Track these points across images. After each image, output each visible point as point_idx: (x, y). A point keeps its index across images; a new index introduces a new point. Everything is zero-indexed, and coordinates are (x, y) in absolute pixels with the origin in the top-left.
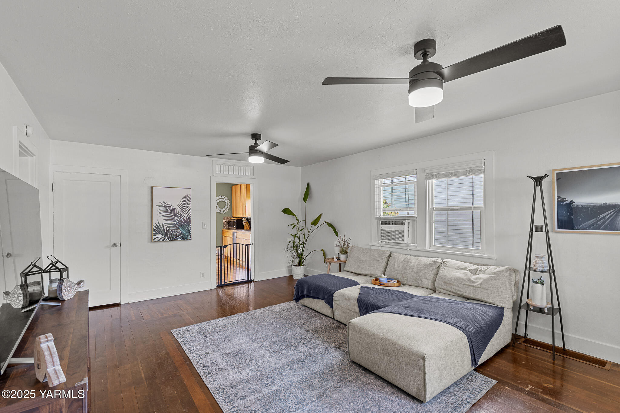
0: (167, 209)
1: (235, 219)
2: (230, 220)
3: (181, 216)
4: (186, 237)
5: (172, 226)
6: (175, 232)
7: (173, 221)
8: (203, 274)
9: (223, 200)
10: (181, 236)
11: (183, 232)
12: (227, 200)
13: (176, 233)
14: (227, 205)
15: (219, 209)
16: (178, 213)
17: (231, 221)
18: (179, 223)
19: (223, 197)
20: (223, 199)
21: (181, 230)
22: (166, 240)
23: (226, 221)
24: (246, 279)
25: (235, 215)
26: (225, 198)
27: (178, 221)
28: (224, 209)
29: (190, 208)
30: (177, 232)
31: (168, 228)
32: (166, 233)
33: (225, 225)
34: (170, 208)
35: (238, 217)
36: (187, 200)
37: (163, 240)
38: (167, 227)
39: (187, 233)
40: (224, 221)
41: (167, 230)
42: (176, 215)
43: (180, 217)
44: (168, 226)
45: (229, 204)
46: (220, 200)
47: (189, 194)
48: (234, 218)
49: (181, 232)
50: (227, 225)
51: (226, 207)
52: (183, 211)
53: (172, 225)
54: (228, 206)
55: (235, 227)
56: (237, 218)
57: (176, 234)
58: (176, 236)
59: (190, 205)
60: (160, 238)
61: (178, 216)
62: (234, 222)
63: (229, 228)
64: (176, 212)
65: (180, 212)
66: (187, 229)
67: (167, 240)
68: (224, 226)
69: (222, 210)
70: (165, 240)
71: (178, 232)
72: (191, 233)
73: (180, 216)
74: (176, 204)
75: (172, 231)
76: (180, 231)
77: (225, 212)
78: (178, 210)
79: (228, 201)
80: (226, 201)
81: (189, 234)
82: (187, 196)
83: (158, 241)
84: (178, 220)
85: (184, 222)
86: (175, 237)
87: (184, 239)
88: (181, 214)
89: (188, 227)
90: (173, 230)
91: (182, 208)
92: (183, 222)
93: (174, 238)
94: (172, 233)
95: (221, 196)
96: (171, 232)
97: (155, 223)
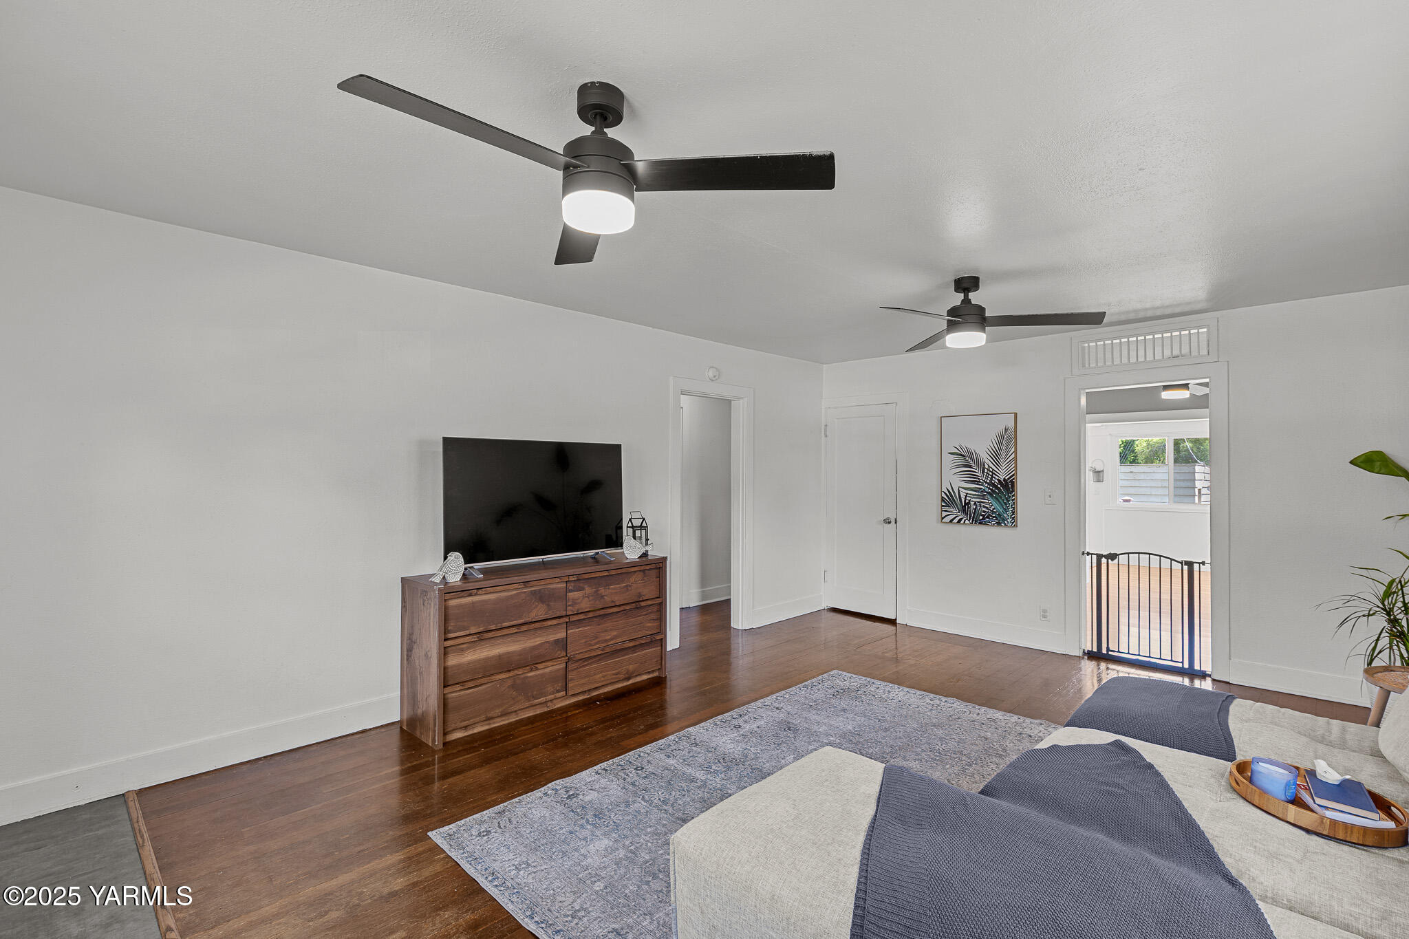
0: (965, 459)
3: (993, 473)
4: (1004, 520)
5: (976, 495)
6: (980, 506)
7: (977, 483)
8: (1045, 611)
10: (994, 517)
11: (997, 507)
13: (983, 509)
16: (986, 466)
18: (989, 489)
21: (994, 503)
22: (964, 522)
27: (986, 485)
29: (1013, 456)
30: (985, 507)
31: (967, 498)
32: (965, 507)
34: (971, 457)
36: (1008, 439)
37: (959, 521)
38: (966, 496)
39: (1006, 510)
41: (967, 501)
42: (983, 472)
43: (992, 476)
44: (967, 494)
47: (1011, 424)
49: (994, 509)
52: (997, 464)
53: (975, 493)
57: (984, 512)
58: (984, 516)
59: (1013, 450)
60: (955, 516)
61: (987, 473)
64: (984, 465)
65: (991, 465)
66: (1006, 504)
67: (967, 522)
70: (962, 521)
71: (987, 508)
72: (1013, 513)
73: (991, 474)
74: (982, 450)
75: (975, 504)
76: (992, 506)
78: (987, 461)
81: (1009, 513)
82: (1006, 430)
83: (951, 521)
84: (986, 483)
85: (999, 486)
86: (981, 517)
87: (999, 524)
88: (993, 469)
89: (1007, 499)
90: (978, 502)
91: (996, 456)
92: (996, 487)
93: (980, 519)
94: (975, 509)
96: (974, 507)
97: (946, 486)
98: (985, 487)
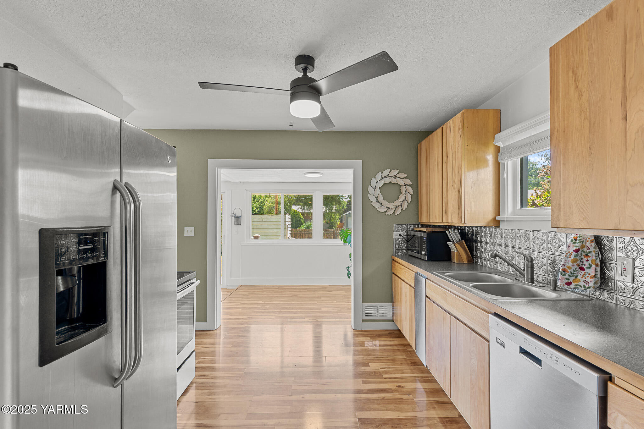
1: (425, 229)
2: (413, 233)
9: (394, 181)
12: (404, 181)
14: (404, 192)
15: (385, 203)
17: (414, 236)
19: (395, 172)
20: (395, 177)
23: (400, 235)
25: (424, 220)
26: (398, 176)
28: (397, 203)
33: (399, 245)
35: (435, 226)
40: (396, 235)
45: (410, 190)
46: (387, 180)
48: (423, 226)
50: (404, 245)
51: (402, 198)
54: (407, 194)
55: (423, 253)
56: (430, 229)
62: (421, 238)
63: (410, 253)
68: (397, 246)
69: (391, 205)
77: (399, 211)
79: (408, 182)
80: (401, 182)
95: (389, 170)
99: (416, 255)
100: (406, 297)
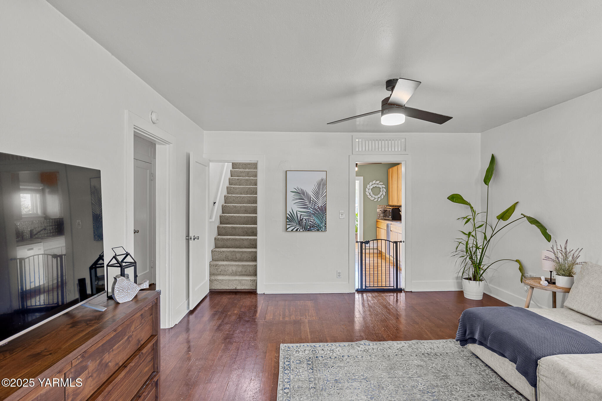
0: (301, 194)
1: (391, 207)
2: (386, 209)
3: (315, 203)
4: (321, 228)
5: (306, 215)
6: (308, 221)
7: (307, 208)
8: (339, 273)
9: (378, 186)
10: (315, 227)
11: (317, 221)
12: (382, 186)
13: (310, 223)
14: (382, 191)
15: (373, 196)
16: (312, 199)
17: (386, 210)
18: (313, 211)
19: (378, 182)
20: (378, 184)
21: (316, 219)
22: (300, 231)
23: (380, 210)
24: (394, 286)
25: (391, 203)
26: (379, 183)
27: (312, 209)
28: (379, 196)
29: (325, 194)
30: (311, 221)
31: (301, 217)
32: (300, 222)
33: (380, 215)
34: (304, 194)
35: (396, 206)
36: (322, 185)
37: (297, 230)
38: (301, 216)
39: (322, 223)
40: (378, 210)
41: (301, 219)
42: (310, 202)
43: (315, 204)
44: (301, 214)
45: (385, 190)
46: (374, 186)
47: (325, 177)
48: (390, 206)
49: (316, 222)
50: (382, 215)
51: (381, 193)
52: (317, 198)
53: (305, 214)
54: (383, 192)
55: (390, 217)
56: (393, 207)
57: (310, 224)
58: (310, 226)
59: (325, 191)
60: (294, 227)
61: (312, 203)
62: (390, 211)
63: (385, 218)
64: (310, 199)
65: (314, 199)
66: (322, 219)
67: (301, 230)
68: (379, 215)
69: (376, 197)
70: (299, 230)
71: (312, 222)
72: (326, 224)
73: (314, 203)
74: (310, 190)
75: (306, 220)
76: (315, 220)
77: (380, 199)
78: (312, 196)
79: (384, 186)
80: (381, 186)
81: (323, 224)
82: (322, 180)
83: (292, 230)
84: (312, 208)
85: (318, 210)
86: (309, 227)
87: (318, 230)
88: (315, 201)
89: (322, 216)
90: (307, 219)
91: (317, 194)
92: (317, 210)
93: (308, 228)
94: (306, 223)
95: (375, 181)
96: (305, 222)
97: (289, 210)
98: (311, 210)
99: (388, 218)
100: (383, 233)
